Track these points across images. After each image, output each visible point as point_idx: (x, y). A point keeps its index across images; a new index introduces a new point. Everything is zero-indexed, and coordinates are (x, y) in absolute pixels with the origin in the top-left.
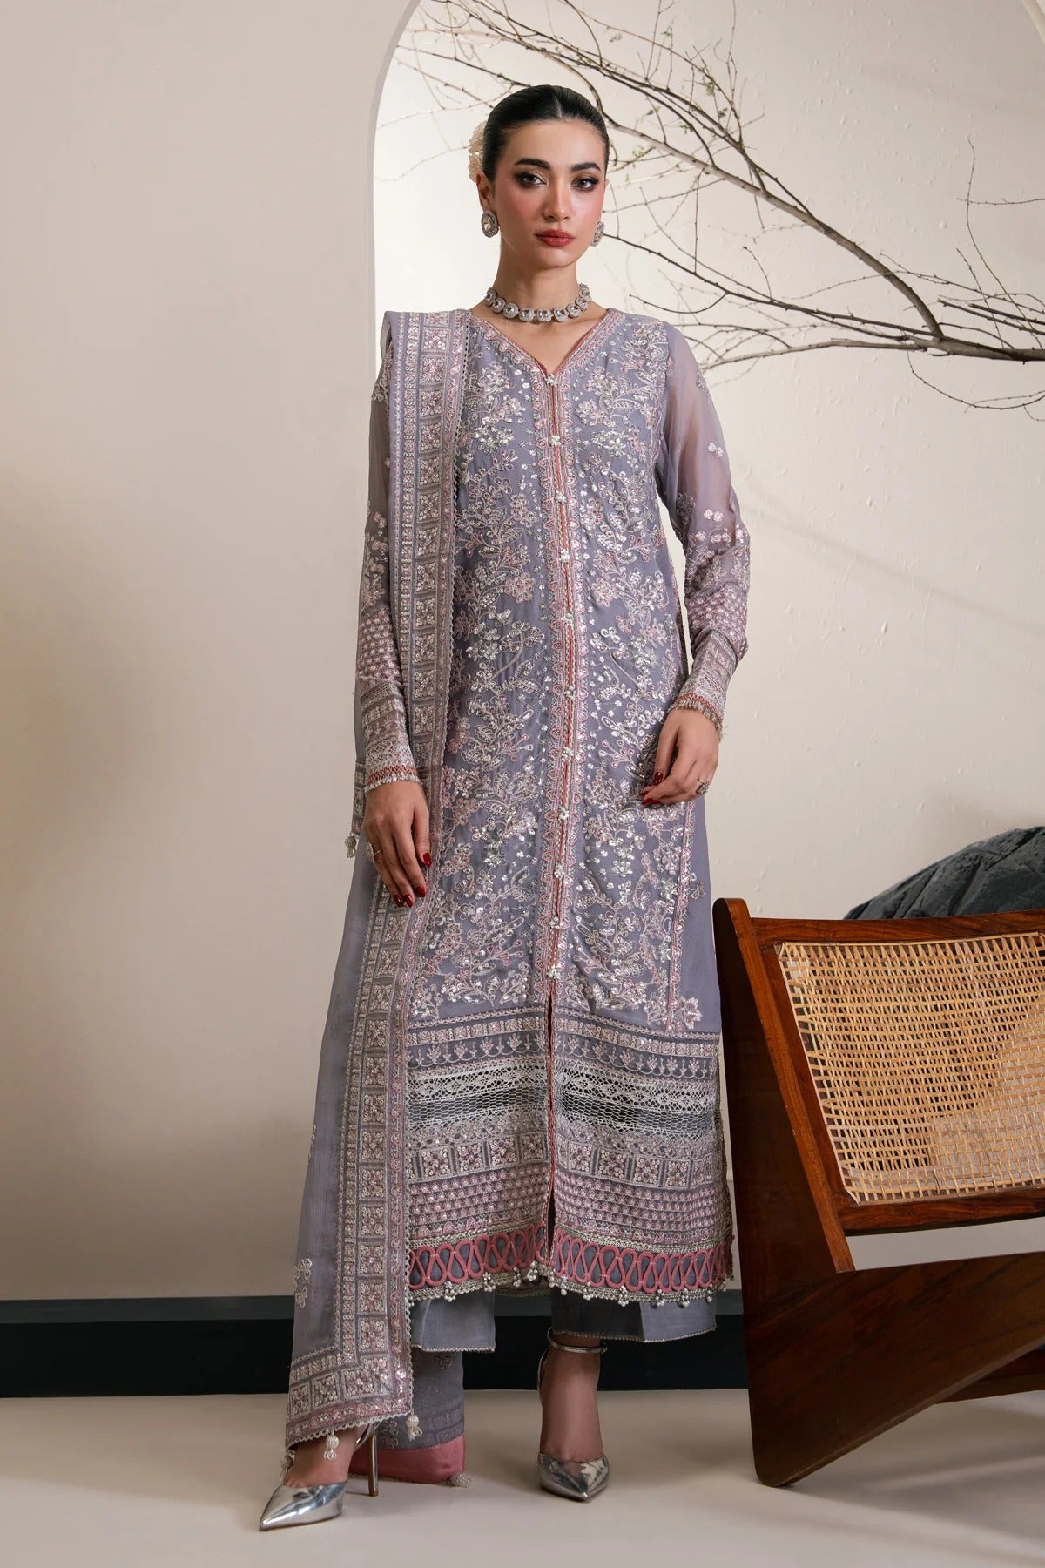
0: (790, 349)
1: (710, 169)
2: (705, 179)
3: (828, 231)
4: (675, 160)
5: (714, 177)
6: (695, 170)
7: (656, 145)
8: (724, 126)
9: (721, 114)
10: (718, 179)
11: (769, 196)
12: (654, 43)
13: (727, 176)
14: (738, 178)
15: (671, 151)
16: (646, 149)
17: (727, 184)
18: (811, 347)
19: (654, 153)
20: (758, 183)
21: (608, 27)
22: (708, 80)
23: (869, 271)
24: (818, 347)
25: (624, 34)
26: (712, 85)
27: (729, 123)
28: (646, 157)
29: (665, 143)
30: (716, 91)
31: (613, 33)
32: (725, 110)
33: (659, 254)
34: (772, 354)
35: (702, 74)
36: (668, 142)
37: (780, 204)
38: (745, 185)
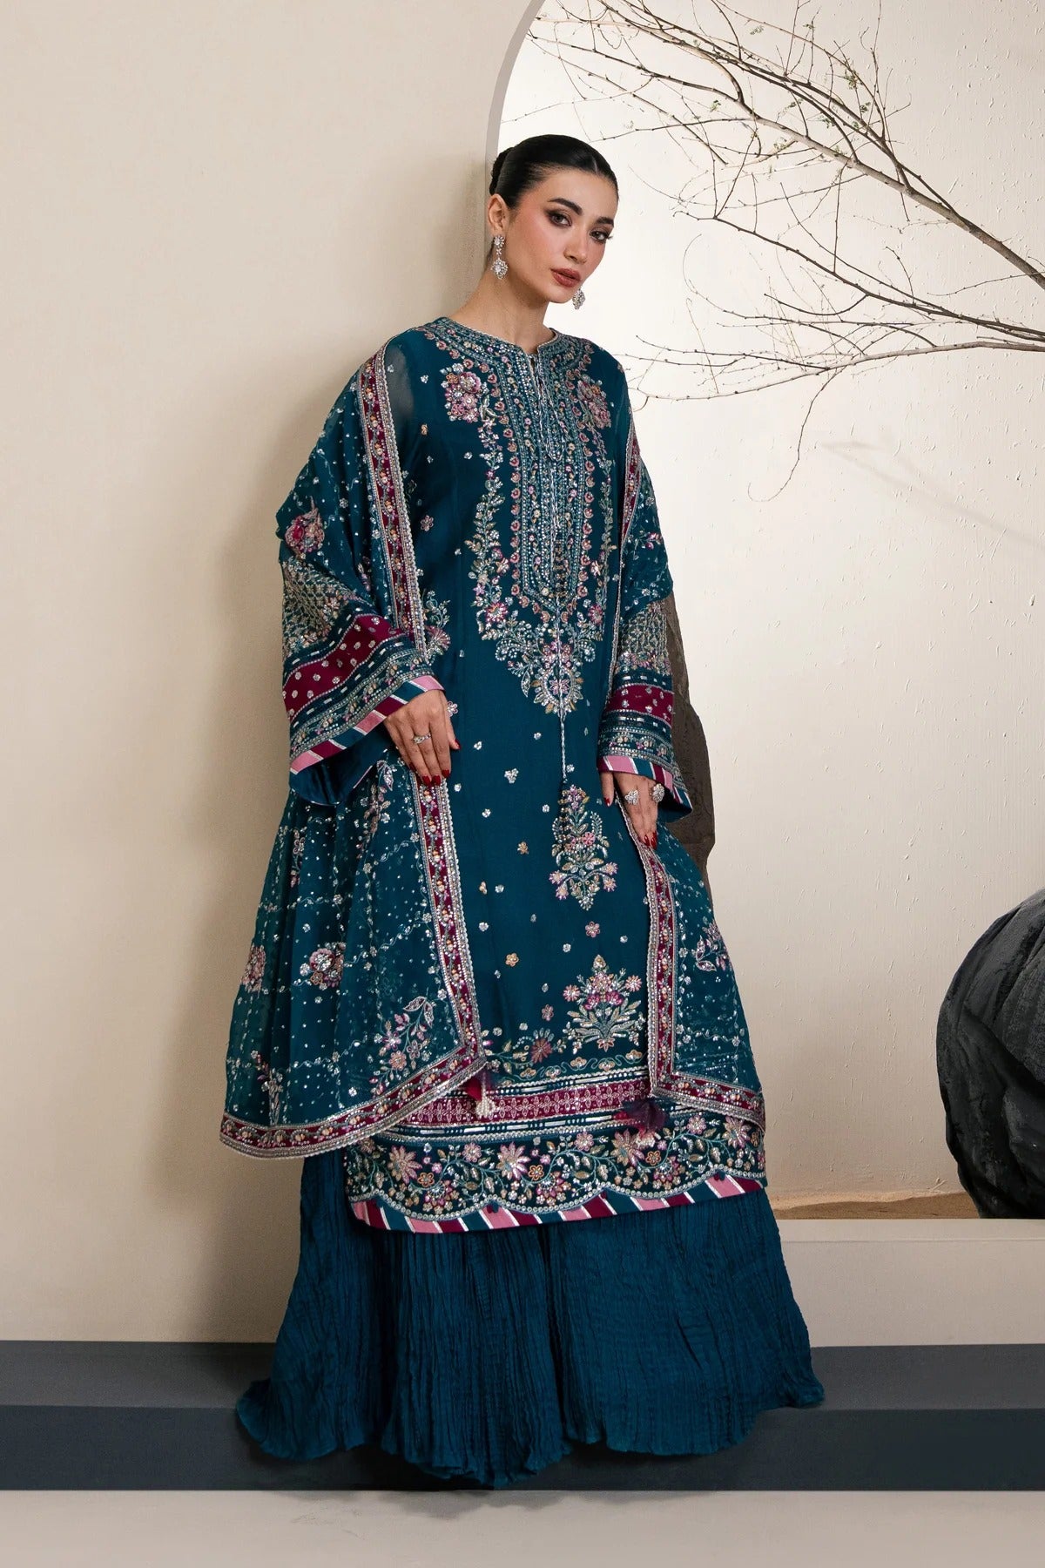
0: (935, 348)
1: (852, 163)
2: (849, 173)
3: (974, 229)
4: (818, 152)
5: (855, 172)
6: (838, 164)
7: (799, 138)
8: (866, 121)
9: (864, 109)
10: (861, 173)
11: (913, 192)
12: (794, 36)
13: (870, 171)
14: (881, 173)
15: (813, 145)
16: (788, 142)
17: (870, 179)
18: (956, 347)
19: (795, 147)
20: (903, 180)
21: (750, 20)
22: (849, 74)
23: (1016, 270)
24: (964, 347)
25: (765, 27)
26: (854, 80)
27: (871, 117)
28: (788, 150)
29: (807, 136)
30: (858, 85)
31: (754, 25)
32: (868, 104)
33: (797, 252)
34: (916, 352)
35: (844, 68)
36: (809, 136)
37: (924, 201)
38: (888, 180)
